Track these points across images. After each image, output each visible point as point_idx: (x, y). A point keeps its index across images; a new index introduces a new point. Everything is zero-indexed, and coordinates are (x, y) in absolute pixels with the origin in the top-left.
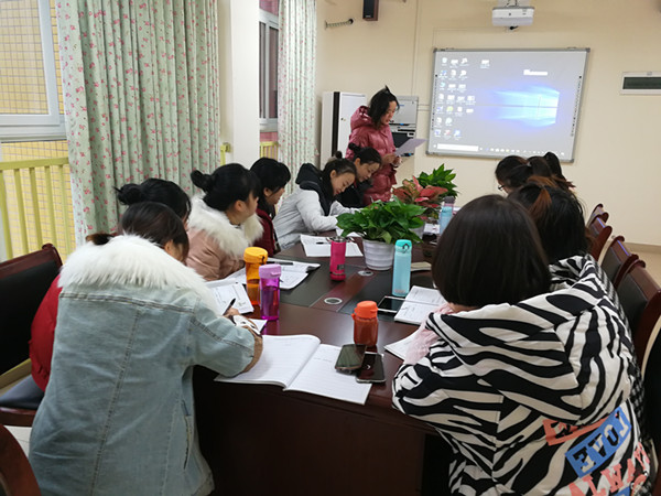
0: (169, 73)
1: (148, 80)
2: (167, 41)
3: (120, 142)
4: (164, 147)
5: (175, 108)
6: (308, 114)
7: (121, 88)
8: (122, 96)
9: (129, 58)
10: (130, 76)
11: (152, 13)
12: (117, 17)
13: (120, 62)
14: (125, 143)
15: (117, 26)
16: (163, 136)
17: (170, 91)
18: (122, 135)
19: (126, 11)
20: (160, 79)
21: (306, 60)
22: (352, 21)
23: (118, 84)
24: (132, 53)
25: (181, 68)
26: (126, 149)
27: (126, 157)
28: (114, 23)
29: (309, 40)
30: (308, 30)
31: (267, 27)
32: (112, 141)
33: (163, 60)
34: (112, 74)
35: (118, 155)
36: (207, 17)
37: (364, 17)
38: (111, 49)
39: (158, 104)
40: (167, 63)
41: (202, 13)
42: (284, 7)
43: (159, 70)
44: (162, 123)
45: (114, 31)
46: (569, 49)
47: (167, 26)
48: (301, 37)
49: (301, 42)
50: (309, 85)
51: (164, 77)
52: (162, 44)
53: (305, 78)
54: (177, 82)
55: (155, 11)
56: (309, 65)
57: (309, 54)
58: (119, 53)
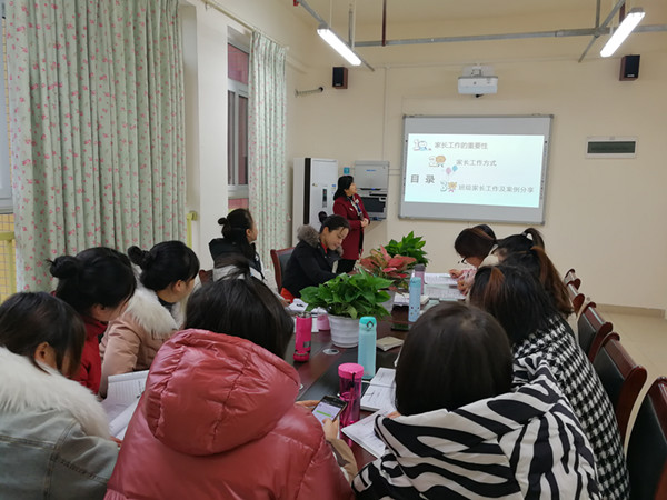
0: (130, 143)
1: (107, 151)
2: (129, 112)
3: (75, 215)
4: (122, 218)
5: (136, 178)
6: (279, 180)
7: (78, 159)
8: (78, 167)
9: (87, 129)
10: (88, 147)
11: (113, 84)
12: (75, 88)
13: (77, 134)
14: (80, 215)
15: (75, 98)
16: (122, 206)
17: (131, 161)
18: (76, 208)
19: (86, 82)
20: (120, 149)
21: (276, 126)
22: (322, 89)
23: (74, 155)
24: (91, 124)
25: (143, 138)
26: (81, 221)
27: (81, 230)
28: (71, 94)
29: (279, 108)
30: (278, 98)
31: (237, 97)
32: (65, 214)
33: (124, 131)
34: (68, 145)
35: (72, 227)
36: (172, 87)
37: (334, 85)
38: (67, 120)
39: (117, 175)
40: (129, 133)
41: (166, 83)
42: (254, 77)
43: (119, 140)
44: (121, 194)
45: (71, 102)
46: (533, 116)
47: (129, 97)
48: (271, 105)
49: (271, 109)
50: (279, 152)
51: (125, 147)
52: (124, 115)
53: (275, 145)
54: (139, 152)
55: (117, 82)
56: (279, 132)
57: (279, 121)
58: (77, 124)
